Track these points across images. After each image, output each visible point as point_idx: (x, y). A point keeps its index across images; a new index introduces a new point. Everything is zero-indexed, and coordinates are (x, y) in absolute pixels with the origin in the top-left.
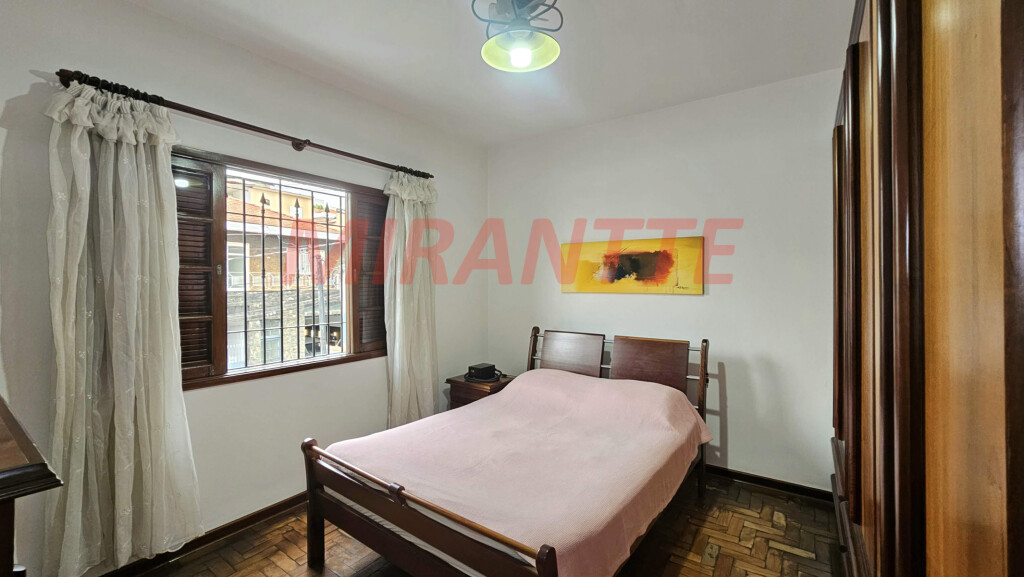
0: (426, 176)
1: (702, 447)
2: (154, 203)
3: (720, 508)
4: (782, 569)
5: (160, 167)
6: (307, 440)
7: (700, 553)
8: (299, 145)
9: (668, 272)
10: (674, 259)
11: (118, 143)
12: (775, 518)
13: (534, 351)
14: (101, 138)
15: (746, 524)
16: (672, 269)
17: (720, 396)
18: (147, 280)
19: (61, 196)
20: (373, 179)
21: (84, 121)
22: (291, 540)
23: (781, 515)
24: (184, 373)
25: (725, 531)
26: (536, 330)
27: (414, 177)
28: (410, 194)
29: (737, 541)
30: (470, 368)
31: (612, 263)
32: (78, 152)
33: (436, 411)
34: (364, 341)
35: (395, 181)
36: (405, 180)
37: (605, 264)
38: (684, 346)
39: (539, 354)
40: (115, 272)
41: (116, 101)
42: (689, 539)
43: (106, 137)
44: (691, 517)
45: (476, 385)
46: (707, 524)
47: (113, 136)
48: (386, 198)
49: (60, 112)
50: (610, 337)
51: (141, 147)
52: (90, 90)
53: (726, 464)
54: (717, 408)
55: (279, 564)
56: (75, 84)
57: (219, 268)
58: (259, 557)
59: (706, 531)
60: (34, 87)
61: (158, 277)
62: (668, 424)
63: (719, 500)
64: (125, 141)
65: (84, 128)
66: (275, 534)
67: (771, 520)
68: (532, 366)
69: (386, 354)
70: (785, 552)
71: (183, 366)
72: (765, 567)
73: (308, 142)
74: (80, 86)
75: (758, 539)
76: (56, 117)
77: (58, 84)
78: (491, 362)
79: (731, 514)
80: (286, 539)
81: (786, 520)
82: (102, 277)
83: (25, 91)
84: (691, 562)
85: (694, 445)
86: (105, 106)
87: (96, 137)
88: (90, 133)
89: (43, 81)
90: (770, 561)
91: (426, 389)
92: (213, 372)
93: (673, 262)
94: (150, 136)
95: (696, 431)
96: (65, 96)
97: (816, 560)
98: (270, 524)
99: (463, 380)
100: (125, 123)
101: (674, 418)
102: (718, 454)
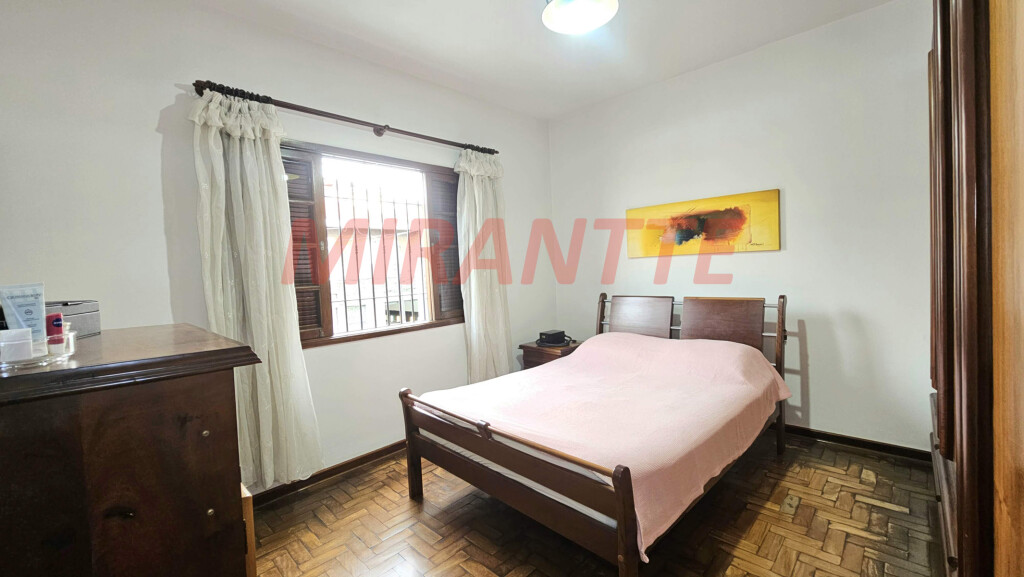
0: (491, 152)
1: (781, 404)
2: (270, 188)
3: (801, 465)
4: (870, 520)
5: (273, 157)
6: (403, 390)
7: (779, 502)
8: (379, 130)
9: (740, 229)
10: (747, 216)
11: (242, 139)
12: (863, 476)
13: (602, 317)
14: (229, 135)
15: (830, 479)
16: (745, 226)
17: (801, 354)
18: (270, 254)
19: (205, 186)
20: (444, 158)
21: (217, 122)
22: (394, 478)
23: (870, 472)
24: (301, 334)
25: (806, 485)
26: (604, 296)
27: (480, 153)
28: (478, 170)
29: (819, 493)
30: (541, 334)
31: (679, 225)
32: (214, 147)
33: (511, 371)
34: (443, 310)
35: (464, 158)
36: (473, 157)
37: (672, 226)
38: (758, 305)
39: (607, 320)
40: (248, 248)
41: (238, 103)
42: (766, 490)
43: (233, 135)
44: (771, 471)
45: (547, 349)
46: (787, 479)
47: (237, 134)
48: (456, 176)
49: (200, 116)
50: (679, 299)
51: (258, 141)
52: (218, 96)
53: (808, 424)
54: (797, 367)
55: (386, 495)
56: (207, 92)
57: (322, 244)
58: (370, 490)
59: (786, 483)
60: (179, 97)
61: (278, 250)
62: (742, 378)
63: (801, 457)
64: (246, 136)
65: (217, 128)
66: (380, 473)
67: (860, 477)
68: (601, 330)
69: (463, 321)
70: (873, 506)
71: (301, 329)
72: (851, 518)
73: (387, 127)
74: (212, 93)
75: (842, 493)
76: (197, 120)
77: (194, 93)
78: (559, 329)
79: (813, 470)
80: (390, 477)
81: (877, 478)
82: (238, 253)
83: (172, 101)
84: (769, 510)
85: (771, 401)
86: (230, 108)
87: (225, 135)
88: (221, 132)
89: (183, 92)
90: (856, 512)
91: (501, 353)
92: (323, 334)
93: (746, 219)
94: (264, 131)
95: (773, 388)
96: (201, 102)
97: (910, 514)
98: (375, 465)
99: (535, 346)
100: (246, 120)
101: (748, 373)
102: (799, 414)
